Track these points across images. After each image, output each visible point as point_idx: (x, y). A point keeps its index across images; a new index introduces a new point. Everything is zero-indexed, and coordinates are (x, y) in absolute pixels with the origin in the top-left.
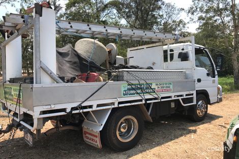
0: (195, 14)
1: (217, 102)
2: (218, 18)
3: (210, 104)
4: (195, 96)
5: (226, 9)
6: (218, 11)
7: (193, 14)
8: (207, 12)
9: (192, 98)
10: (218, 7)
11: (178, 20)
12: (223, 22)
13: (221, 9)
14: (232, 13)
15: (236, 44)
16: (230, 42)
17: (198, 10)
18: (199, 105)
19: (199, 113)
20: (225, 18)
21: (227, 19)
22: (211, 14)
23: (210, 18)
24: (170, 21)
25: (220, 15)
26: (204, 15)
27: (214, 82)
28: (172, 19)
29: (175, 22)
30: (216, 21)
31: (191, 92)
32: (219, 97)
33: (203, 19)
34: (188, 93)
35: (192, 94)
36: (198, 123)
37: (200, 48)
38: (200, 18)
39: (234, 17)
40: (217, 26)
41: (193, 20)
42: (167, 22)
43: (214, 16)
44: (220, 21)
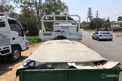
0: (18, 3)
1: (26, 50)
2: (30, 7)
3: (22, 51)
4: (10, 48)
5: (33, 4)
6: (30, 4)
7: (17, 3)
8: (24, 3)
9: (9, 50)
10: (29, 2)
11: (10, 6)
12: (32, 10)
13: (31, 3)
14: (36, 6)
15: (38, 21)
16: (36, 20)
17: (20, 1)
18: (15, 53)
19: (15, 57)
20: (33, 8)
21: (34, 9)
22: (26, 5)
23: (26, 7)
24: (4, 5)
25: (31, 6)
26: (23, 5)
27: (23, 39)
28: (5, 4)
29: (8, 6)
30: (29, 8)
31: (7, 46)
32: (27, 47)
33: (23, 7)
34: (5, 47)
35: (8, 47)
36: (15, 63)
37: (13, 20)
38: (21, 6)
39: (37, 8)
40: (30, 12)
41: (17, 6)
42: (2, 6)
43: (28, 6)
44: (31, 9)
